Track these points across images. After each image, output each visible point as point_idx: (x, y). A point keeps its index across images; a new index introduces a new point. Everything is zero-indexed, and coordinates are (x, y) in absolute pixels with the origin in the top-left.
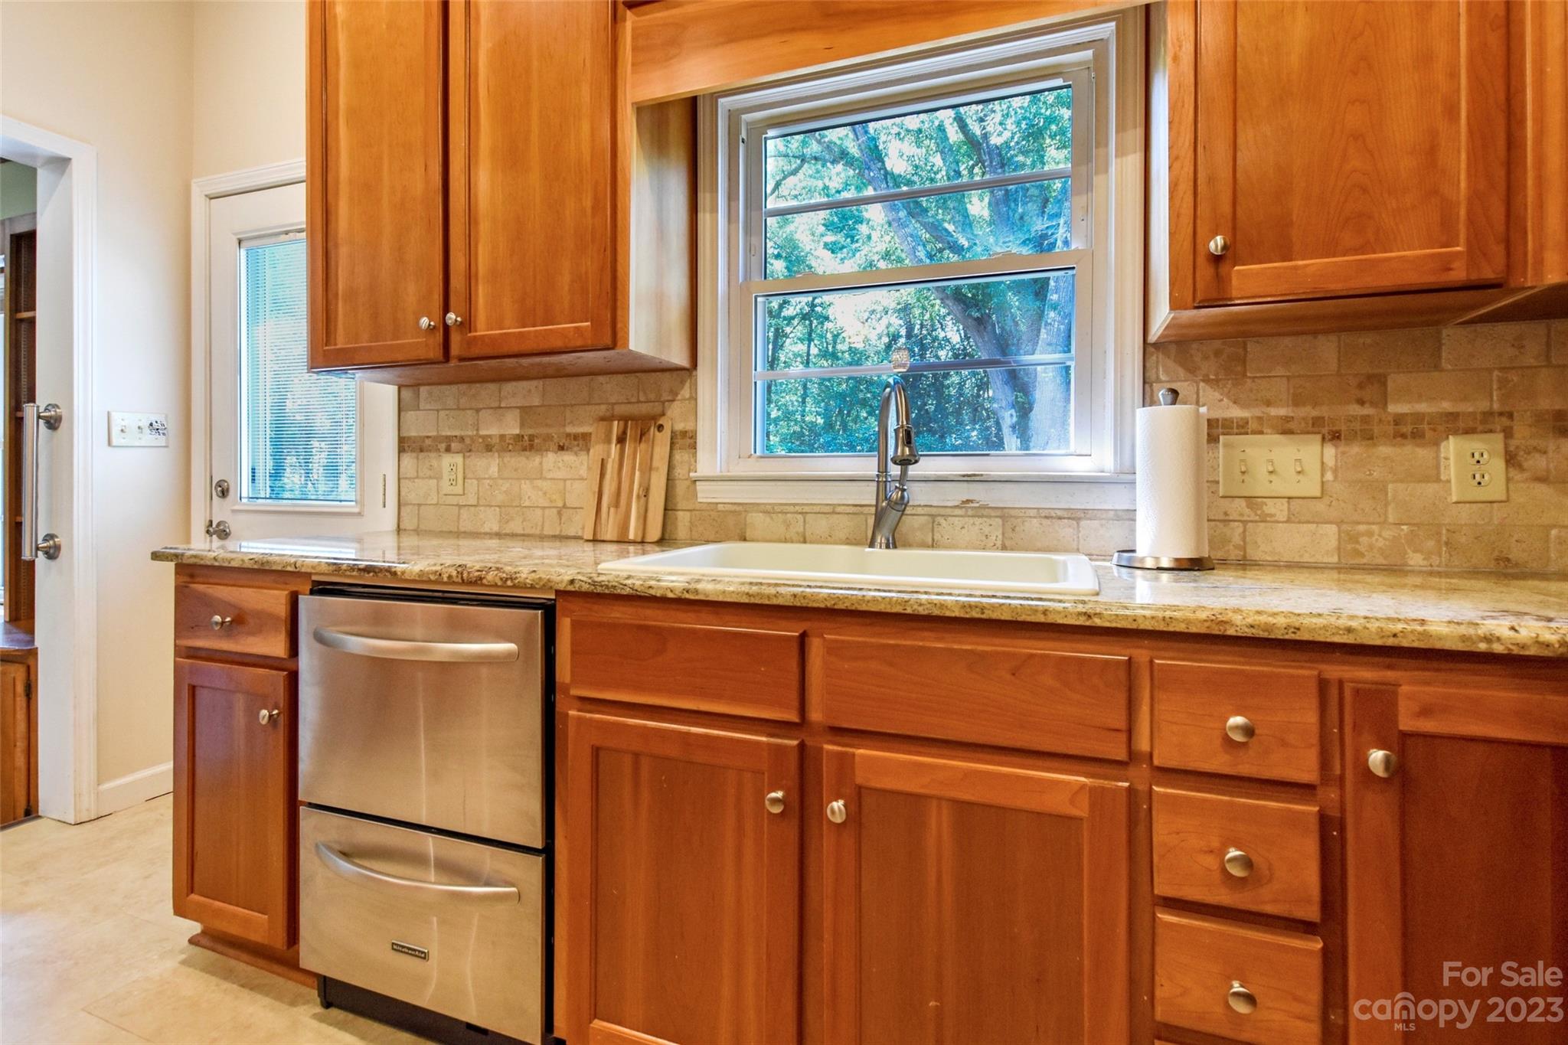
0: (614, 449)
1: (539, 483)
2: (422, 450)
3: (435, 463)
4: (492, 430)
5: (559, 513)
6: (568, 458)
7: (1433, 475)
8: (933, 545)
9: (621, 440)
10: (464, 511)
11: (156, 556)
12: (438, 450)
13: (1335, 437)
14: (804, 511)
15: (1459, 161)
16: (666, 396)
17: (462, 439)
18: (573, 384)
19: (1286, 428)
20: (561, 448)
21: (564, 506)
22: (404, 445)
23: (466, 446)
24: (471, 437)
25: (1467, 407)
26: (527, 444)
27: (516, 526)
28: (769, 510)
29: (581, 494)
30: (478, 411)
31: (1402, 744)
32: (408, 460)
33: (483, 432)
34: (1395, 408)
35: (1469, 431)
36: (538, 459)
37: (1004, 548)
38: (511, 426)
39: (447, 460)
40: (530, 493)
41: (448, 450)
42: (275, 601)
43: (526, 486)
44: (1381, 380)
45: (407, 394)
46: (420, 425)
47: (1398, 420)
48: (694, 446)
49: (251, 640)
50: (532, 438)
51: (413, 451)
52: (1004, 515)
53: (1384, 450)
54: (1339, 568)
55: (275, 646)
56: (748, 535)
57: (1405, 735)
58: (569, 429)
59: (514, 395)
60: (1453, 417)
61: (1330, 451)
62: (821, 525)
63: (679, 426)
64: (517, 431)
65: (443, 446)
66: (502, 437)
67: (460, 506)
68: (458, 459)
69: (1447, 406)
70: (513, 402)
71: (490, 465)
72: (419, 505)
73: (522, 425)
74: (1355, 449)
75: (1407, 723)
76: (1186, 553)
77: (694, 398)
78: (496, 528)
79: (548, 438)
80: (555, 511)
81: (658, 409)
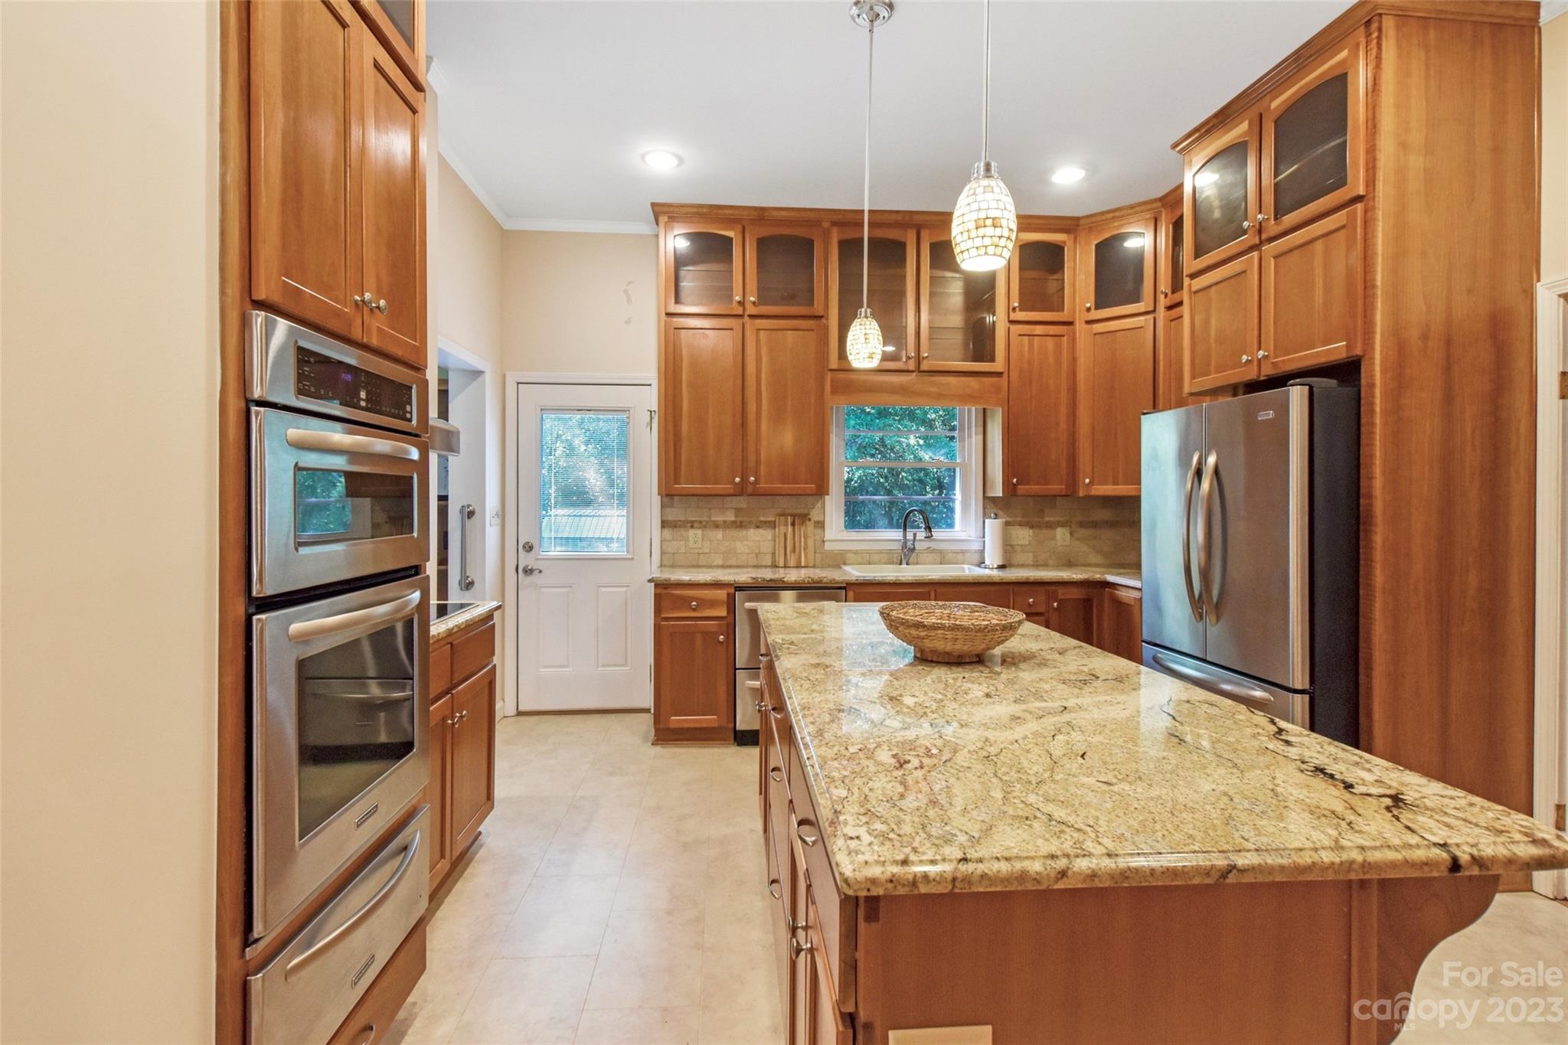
0: (790, 528)
1: (746, 542)
2: (675, 527)
3: (684, 533)
4: (719, 518)
5: (757, 556)
6: (761, 531)
7: (1054, 538)
8: (917, 563)
9: (793, 524)
10: (701, 556)
11: (650, 581)
12: (686, 527)
13: (1032, 527)
14: (869, 552)
15: (1064, 464)
16: (809, 506)
17: (701, 522)
18: (763, 499)
19: (1020, 525)
20: (758, 527)
21: (759, 553)
22: (664, 524)
23: (703, 525)
24: (707, 521)
25: (1062, 519)
26: (739, 525)
27: (733, 562)
28: (856, 552)
29: (767, 547)
30: (710, 509)
31: (1060, 602)
32: (667, 532)
33: (713, 519)
34: (1047, 519)
35: (1062, 526)
36: (745, 532)
37: (941, 564)
38: (730, 517)
39: (691, 532)
40: (740, 547)
41: (692, 527)
42: (721, 594)
43: (738, 544)
44: (1042, 511)
45: (666, 500)
46: (673, 514)
47: (1047, 522)
48: (823, 527)
49: (708, 611)
50: (741, 522)
51: (670, 527)
52: (941, 552)
53: (1044, 531)
54: (1033, 566)
55: (723, 612)
56: (847, 562)
57: (1061, 600)
58: (762, 519)
59: (731, 502)
60: (1059, 522)
61: (1031, 531)
62: (876, 558)
63: (817, 519)
64: (733, 519)
65: (689, 525)
66: (725, 522)
67: (699, 554)
68: (699, 532)
69: (1057, 519)
70: (731, 506)
71: (719, 534)
72: (674, 554)
73: (736, 516)
74: (1037, 531)
75: (1060, 597)
76: (1000, 564)
77: (824, 508)
78: (721, 563)
79: (750, 522)
80: (754, 555)
81: (806, 512)
